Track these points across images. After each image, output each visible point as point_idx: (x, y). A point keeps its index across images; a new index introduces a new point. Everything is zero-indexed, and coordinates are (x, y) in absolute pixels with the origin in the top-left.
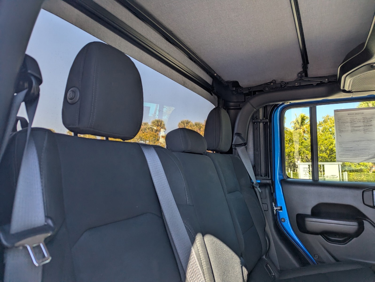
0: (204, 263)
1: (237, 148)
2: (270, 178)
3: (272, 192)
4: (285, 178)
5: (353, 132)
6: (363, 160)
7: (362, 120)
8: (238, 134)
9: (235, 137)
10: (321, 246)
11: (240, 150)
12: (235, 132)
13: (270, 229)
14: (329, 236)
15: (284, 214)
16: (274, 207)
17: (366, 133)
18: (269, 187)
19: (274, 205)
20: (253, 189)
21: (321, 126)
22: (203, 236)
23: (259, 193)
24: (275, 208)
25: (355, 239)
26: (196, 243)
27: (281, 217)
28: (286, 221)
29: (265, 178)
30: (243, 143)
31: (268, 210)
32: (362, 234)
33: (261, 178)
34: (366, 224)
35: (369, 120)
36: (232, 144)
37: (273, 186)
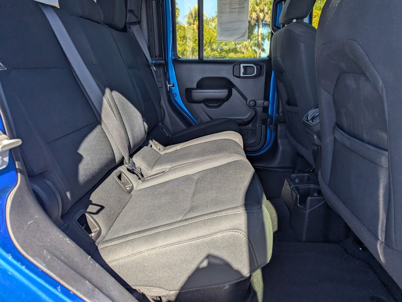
0: (114, 110)
1: (131, 26)
2: (164, 59)
3: (166, 71)
4: (177, 58)
5: (231, 14)
6: (236, 39)
7: (238, 2)
8: (131, 11)
9: (129, 15)
10: (203, 112)
11: (135, 29)
12: (128, 8)
13: (164, 103)
14: (209, 104)
15: (176, 90)
16: (167, 84)
17: (240, 14)
18: (163, 67)
19: (167, 83)
20: (149, 68)
21: (214, 22)
22: (111, 91)
23: (154, 72)
24: (168, 86)
25: (226, 103)
26: (106, 95)
27: (173, 92)
28: (177, 95)
29: (159, 58)
30: (136, 21)
31: (162, 87)
32: (230, 98)
33: (156, 59)
34: (234, 91)
35: (243, 3)
36: (126, 22)
37: (166, 66)
